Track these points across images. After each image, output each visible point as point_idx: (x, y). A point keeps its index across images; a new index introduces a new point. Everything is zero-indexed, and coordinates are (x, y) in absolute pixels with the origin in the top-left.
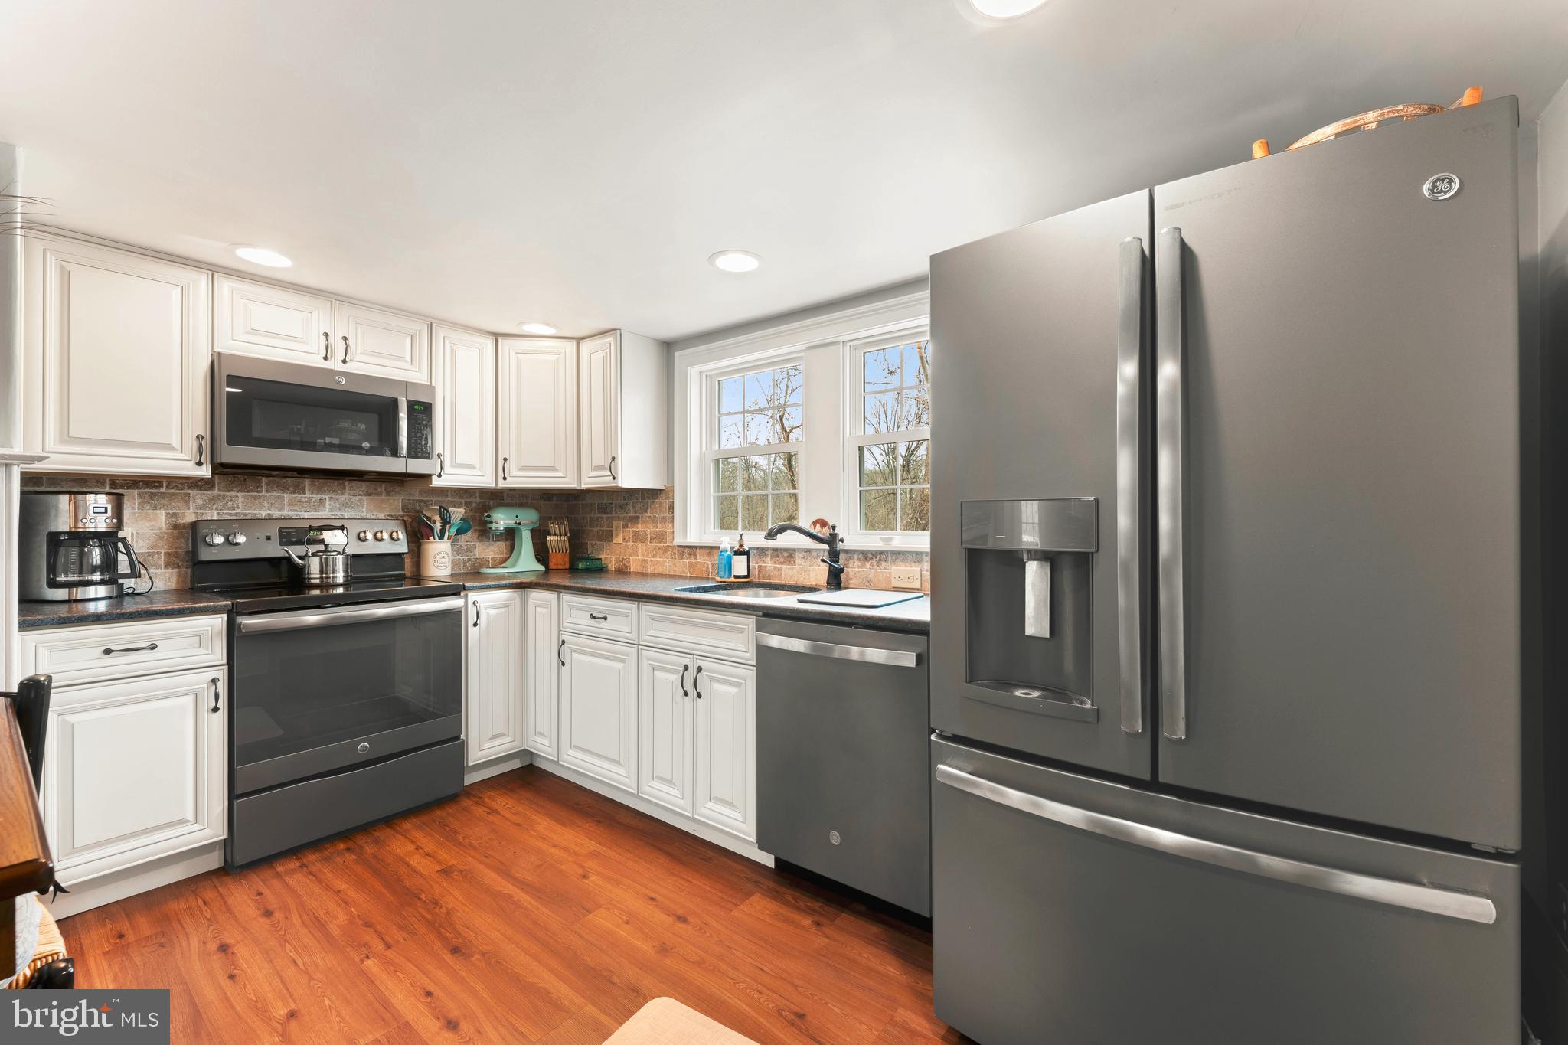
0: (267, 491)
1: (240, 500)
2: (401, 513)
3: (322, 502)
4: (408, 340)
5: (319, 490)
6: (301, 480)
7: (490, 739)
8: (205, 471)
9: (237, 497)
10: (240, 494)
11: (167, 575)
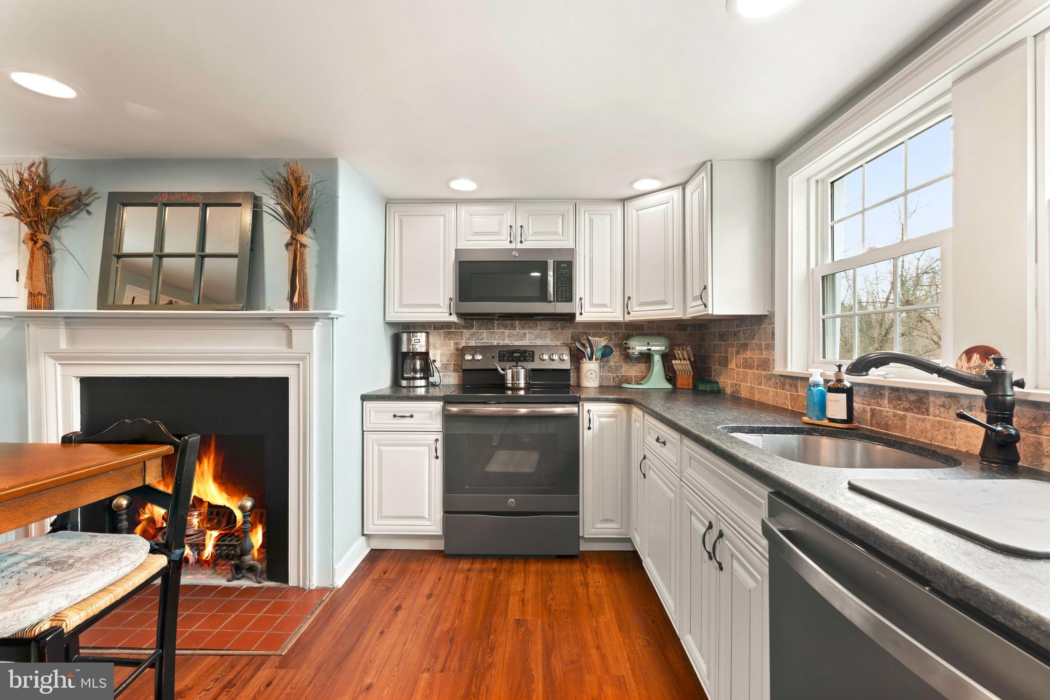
0: (497, 329)
1: (485, 334)
2: (571, 341)
3: (525, 334)
4: (561, 219)
5: (523, 328)
6: (514, 321)
7: (602, 521)
8: (454, 318)
9: (483, 333)
10: (485, 331)
11: (454, 376)
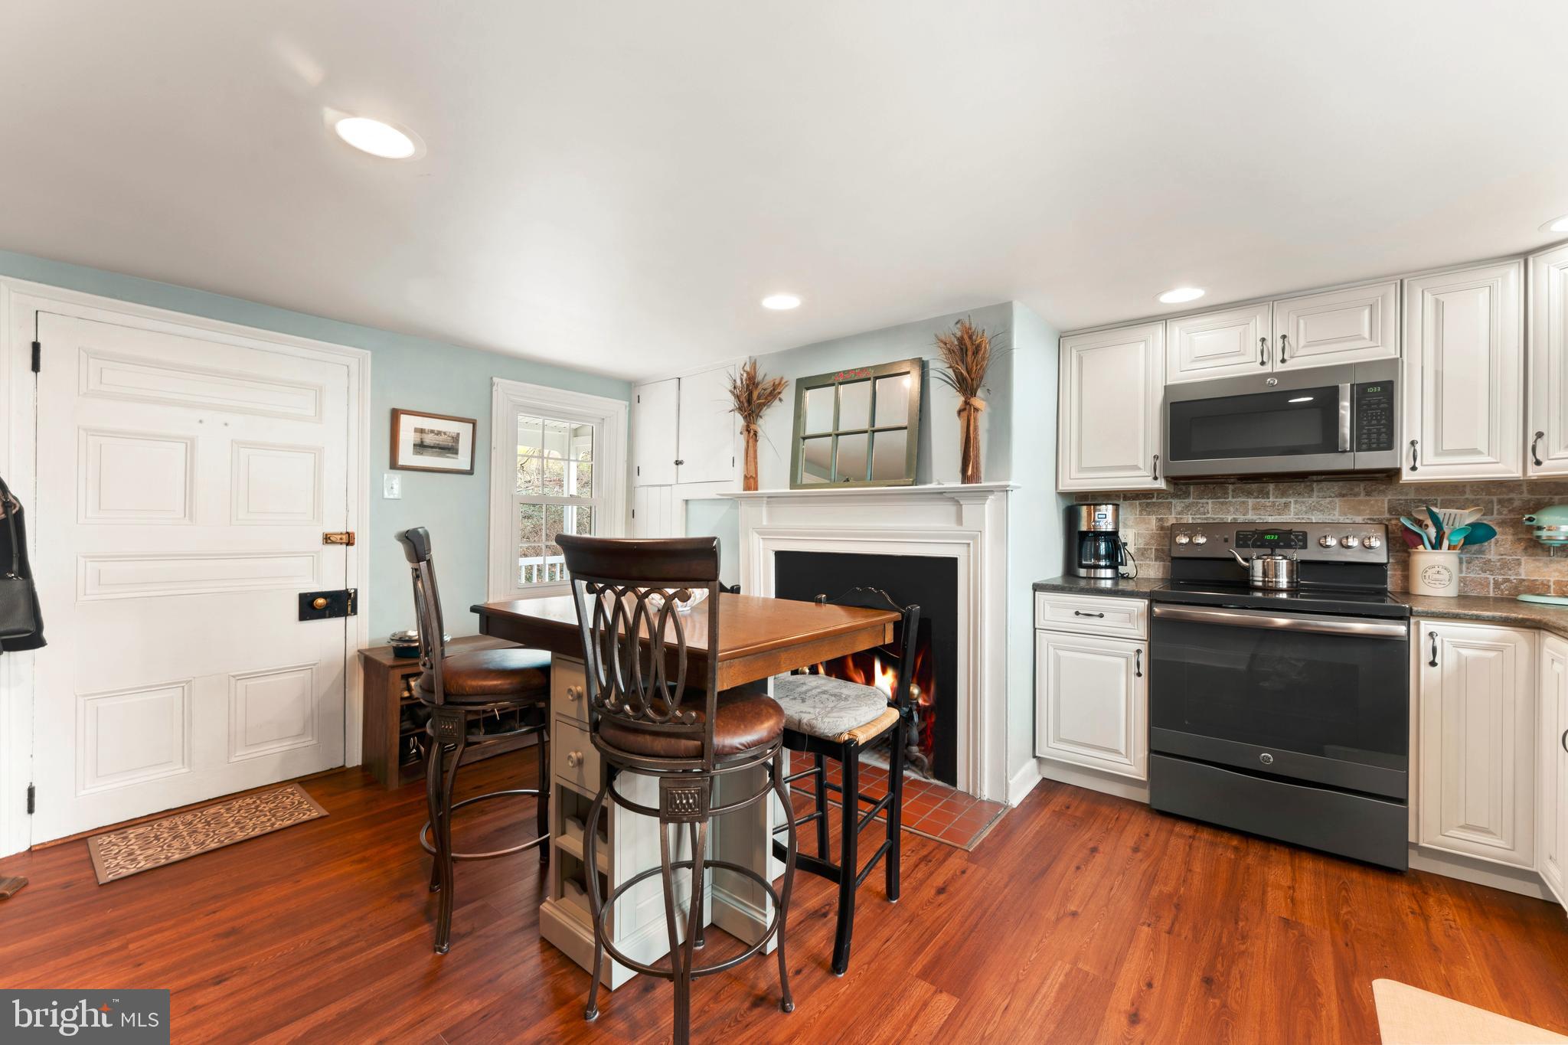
0: (1233, 497)
1: (1210, 505)
2: (1387, 516)
3: (1287, 505)
4: (1367, 312)
5: (1283, 494)
6: (1266, 485)
8: (1161, 484)
9: (1207, 503)
10: (1210, 501)
11: (1156, 566)
